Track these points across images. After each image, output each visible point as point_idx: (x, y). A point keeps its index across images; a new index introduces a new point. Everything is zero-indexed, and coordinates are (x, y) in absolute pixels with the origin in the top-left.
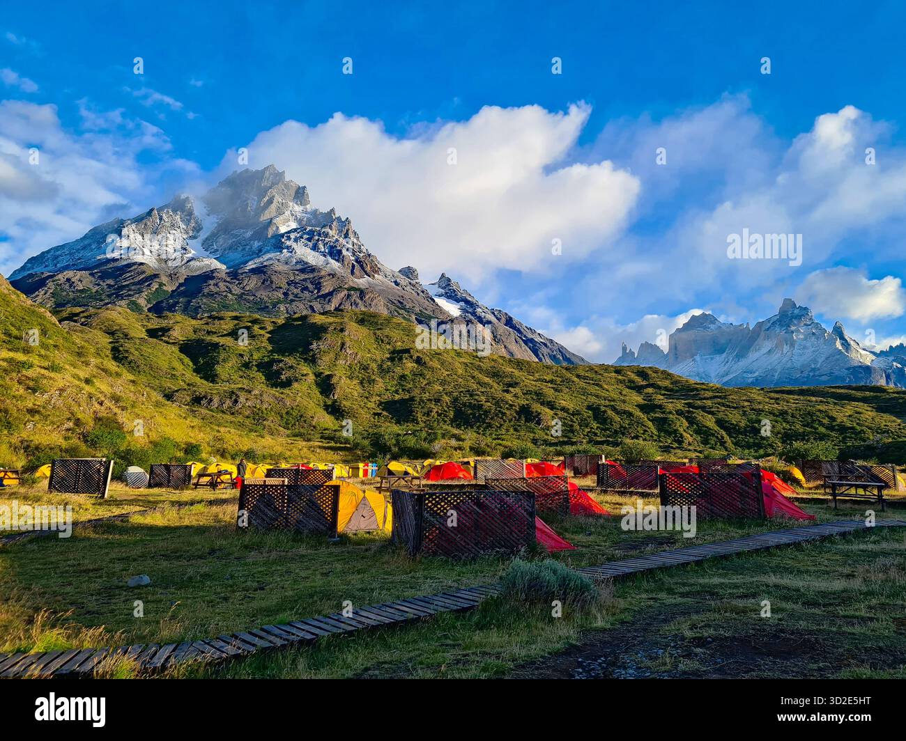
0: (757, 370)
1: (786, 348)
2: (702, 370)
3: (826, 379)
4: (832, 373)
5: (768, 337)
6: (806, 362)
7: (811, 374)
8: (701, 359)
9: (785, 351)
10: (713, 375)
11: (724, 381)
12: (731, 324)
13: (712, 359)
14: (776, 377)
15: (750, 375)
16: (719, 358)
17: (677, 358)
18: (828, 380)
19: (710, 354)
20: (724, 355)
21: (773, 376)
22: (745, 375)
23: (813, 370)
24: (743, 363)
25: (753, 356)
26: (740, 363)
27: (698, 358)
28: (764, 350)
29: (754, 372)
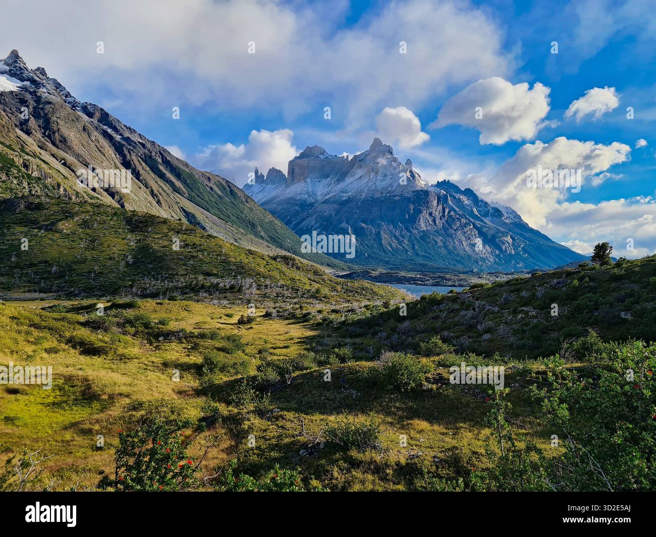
0: (350, 191)
1: (372, 175)
2: (310, 190)
3: (397, 199)
4: (403, 194)
5: (360, 167)
6: (385, 186)
7: (388, 195)
8: (311, 181)
9: (371, 177)
10: (319, 194)
11: (326, 198)
12: (336, 156)
13: (319, 182)
14: (363, 196)
15: (345, 195)
16: (325, 182)
17: (294, 179)
18: (399, 200)
19: (318, 178)
20: (328, 179)
21: (361, 195)
22: (341, 194)
23: (389, 192)
24: (341, 186)
25: (349, 180)
26: (339, 186)
27: (309, 180)
28: (357, 176)
29: (348, 193)
